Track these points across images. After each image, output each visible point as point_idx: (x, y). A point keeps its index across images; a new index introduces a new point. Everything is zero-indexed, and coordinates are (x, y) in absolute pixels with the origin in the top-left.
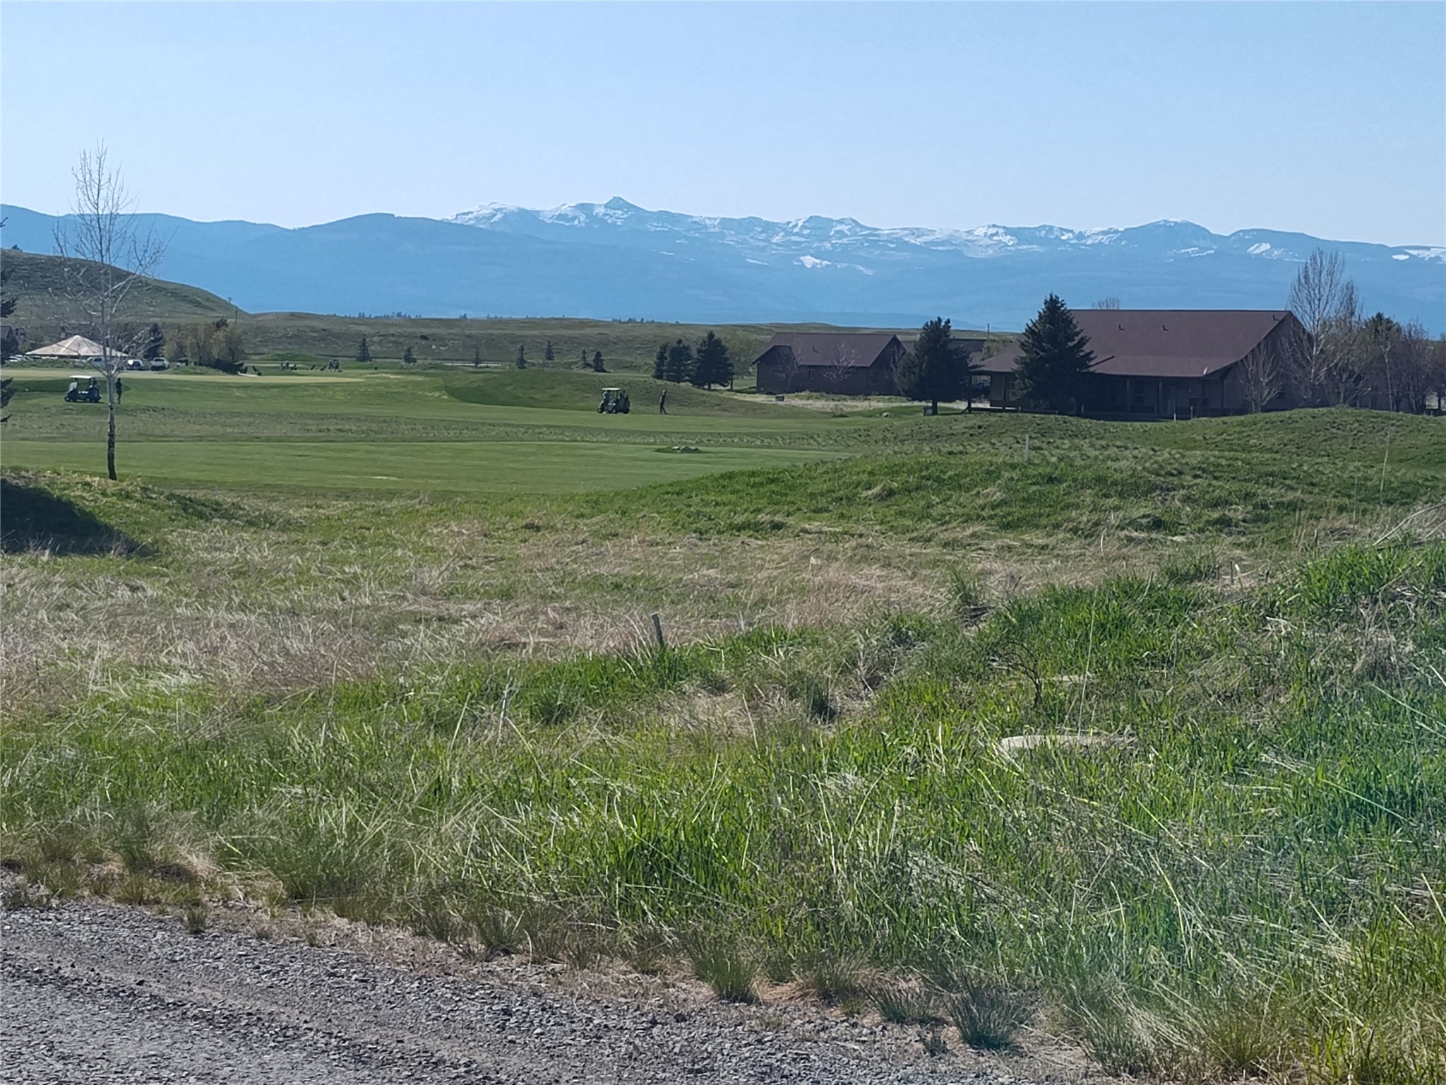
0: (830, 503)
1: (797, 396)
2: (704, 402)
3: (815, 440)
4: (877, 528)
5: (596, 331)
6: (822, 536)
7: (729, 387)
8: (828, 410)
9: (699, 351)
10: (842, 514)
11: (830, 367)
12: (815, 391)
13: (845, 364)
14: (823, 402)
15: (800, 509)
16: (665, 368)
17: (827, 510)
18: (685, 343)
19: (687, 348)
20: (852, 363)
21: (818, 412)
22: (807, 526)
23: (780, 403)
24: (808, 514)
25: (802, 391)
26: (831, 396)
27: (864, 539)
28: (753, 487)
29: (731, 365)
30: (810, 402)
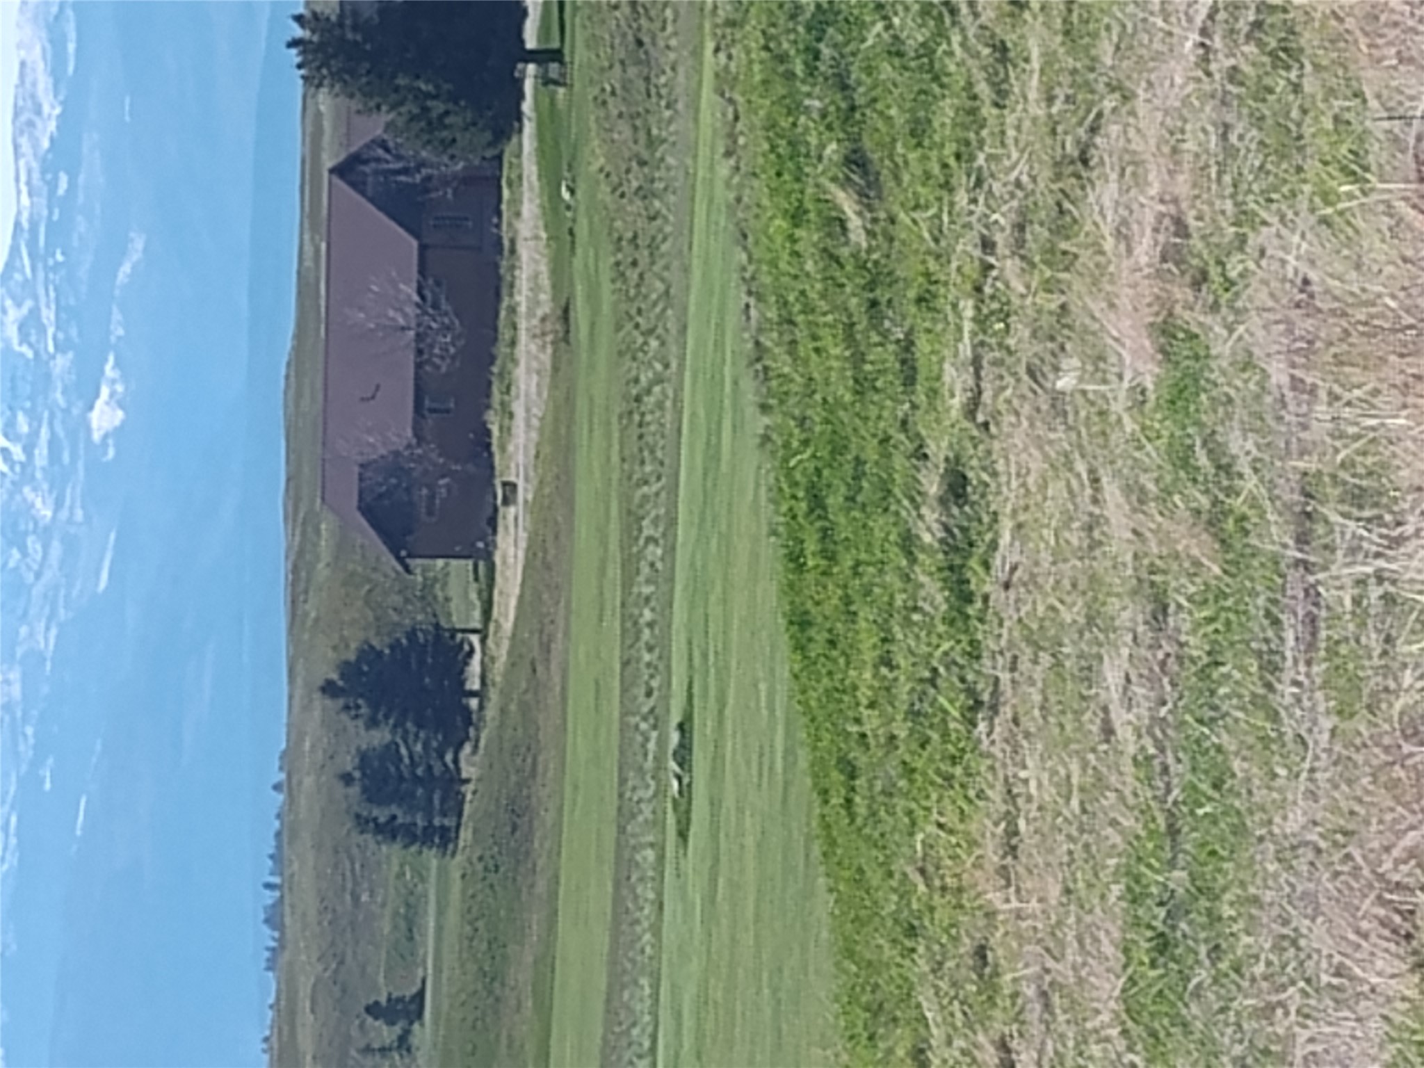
0: (885, 334)
1: (503, 449)
2: (524, 708)
3: (649, 392)
4: (962, 198)
5: (306, 1018)
6: (988, 357)
7: (475, 639)
8: (546, 357)
9: (373, 723)
10: (920, 300)
11: (420, 352)
12: (488, 395)
13: (411, 310)
14: (520, 373)
15: (904, 423)
16: (420, 822)
17: (908, 345)
18: (348, 763)
19: (364, 759)
20: (410, 290)
21: (554, 386)
22: (957, 402)
23: (524, 493)
24: (921, 399)
25: (488, 433)
26: (502, 349)
27: (999, 238)
28: (832, 558)
29: (412, 634)
30: (518, 408)
